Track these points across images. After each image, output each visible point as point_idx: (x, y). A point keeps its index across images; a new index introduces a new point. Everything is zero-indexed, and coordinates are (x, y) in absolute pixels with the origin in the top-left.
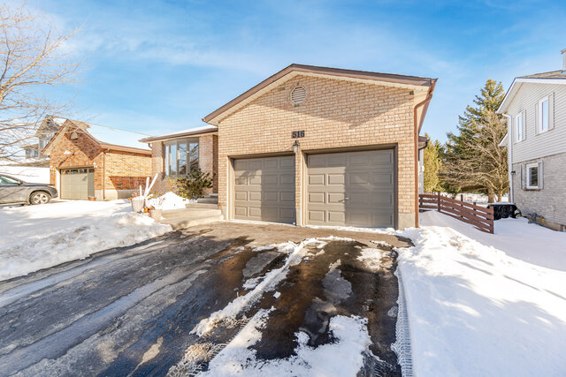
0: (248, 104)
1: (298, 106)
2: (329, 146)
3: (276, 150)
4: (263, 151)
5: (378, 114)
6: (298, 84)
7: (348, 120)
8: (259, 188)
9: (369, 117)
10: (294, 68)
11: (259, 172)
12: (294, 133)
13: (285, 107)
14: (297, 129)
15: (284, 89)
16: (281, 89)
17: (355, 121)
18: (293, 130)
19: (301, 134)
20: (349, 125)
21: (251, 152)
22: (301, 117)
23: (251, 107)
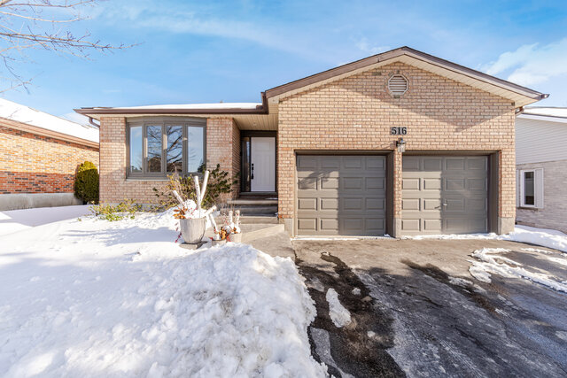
0: (329, 84)
1: (399, 97)
2: (434, 148)
3: (370, 147)
4: (351, 147)
5: (483, 120)
6: (398, 72)
7: (454, 122)
8: (335, 193)
9: (475, 122)
10: (406, 52)
11: (335, 174)
12: (393, 129)
13: (383, 97)
14: (397, 125)
15: (380, 74)
16: (377, 73)
17: (461, 124)
18: (391, 124)
19: (403, 131)
20: (456, 127)
21: (333, 147)
22: (402, 112)
23: (333, 89)
